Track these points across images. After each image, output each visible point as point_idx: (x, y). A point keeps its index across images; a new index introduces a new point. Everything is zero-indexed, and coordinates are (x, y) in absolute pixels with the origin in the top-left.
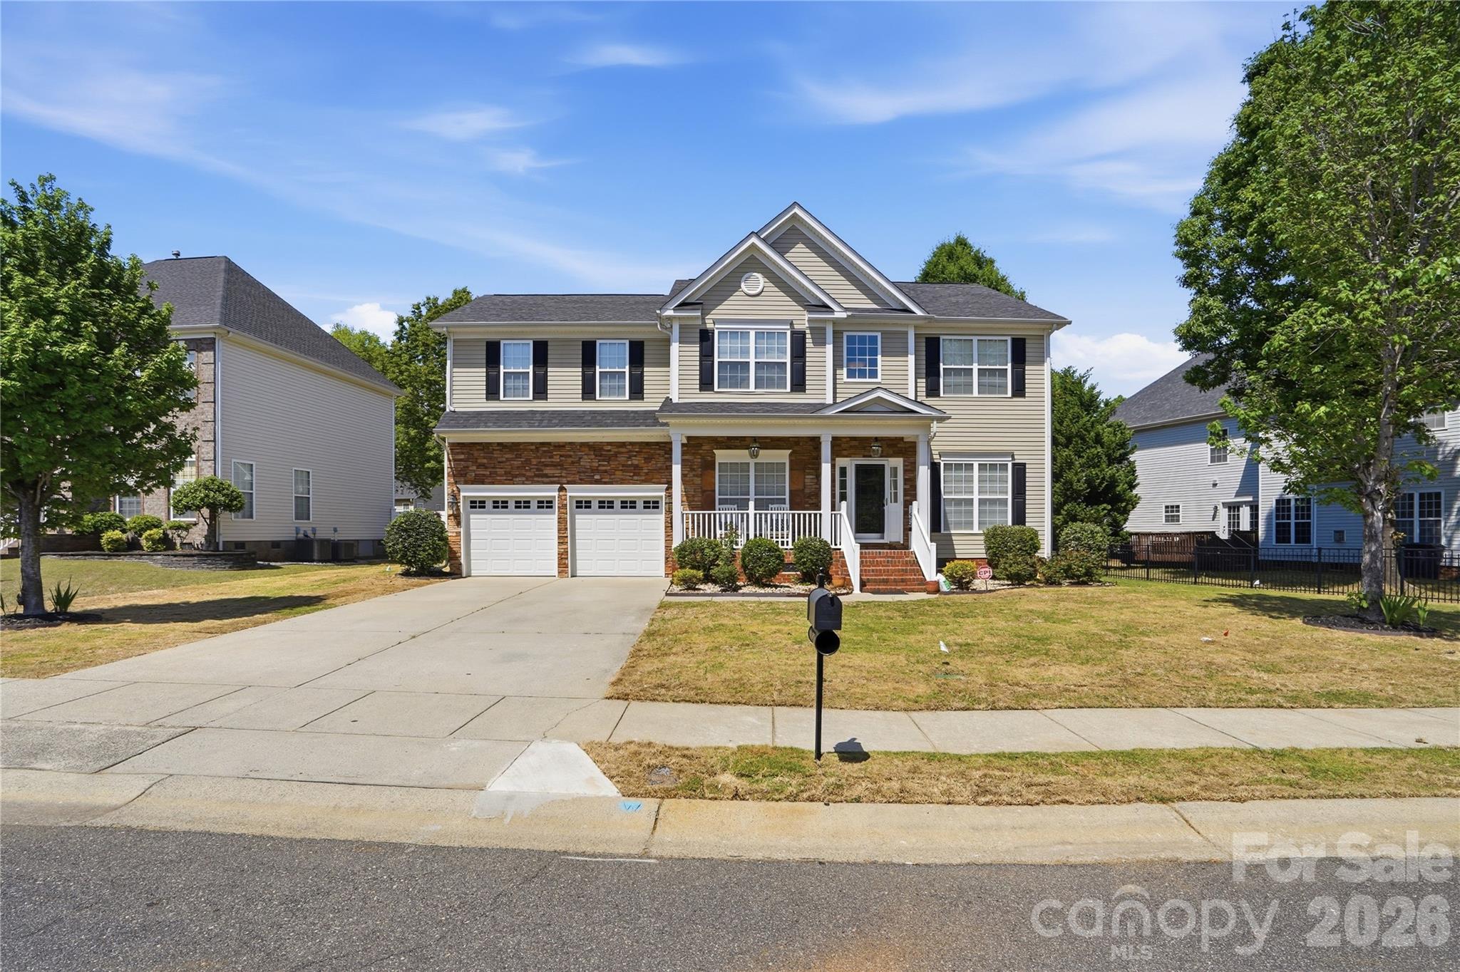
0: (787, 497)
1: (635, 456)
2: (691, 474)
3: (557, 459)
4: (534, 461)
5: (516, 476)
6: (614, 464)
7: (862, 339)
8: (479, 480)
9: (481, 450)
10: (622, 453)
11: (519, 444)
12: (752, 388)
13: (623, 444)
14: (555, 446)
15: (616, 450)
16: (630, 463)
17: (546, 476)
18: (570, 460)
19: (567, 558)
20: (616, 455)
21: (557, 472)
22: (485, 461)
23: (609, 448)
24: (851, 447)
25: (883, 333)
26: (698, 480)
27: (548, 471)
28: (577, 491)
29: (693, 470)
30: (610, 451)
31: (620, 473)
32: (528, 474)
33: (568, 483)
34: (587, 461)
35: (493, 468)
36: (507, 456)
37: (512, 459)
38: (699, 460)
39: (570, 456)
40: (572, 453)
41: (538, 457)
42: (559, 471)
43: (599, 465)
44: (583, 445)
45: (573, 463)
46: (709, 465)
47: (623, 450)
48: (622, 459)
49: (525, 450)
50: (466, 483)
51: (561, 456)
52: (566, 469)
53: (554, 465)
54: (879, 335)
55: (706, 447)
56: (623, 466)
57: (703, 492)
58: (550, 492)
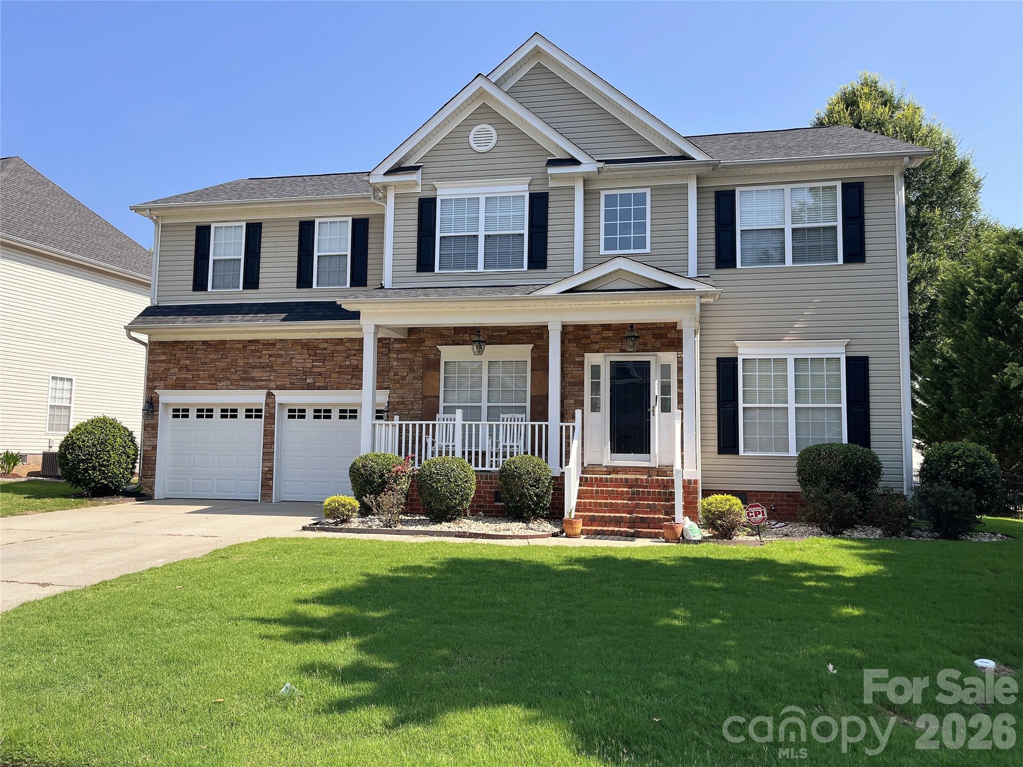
0: (528, 405)
1: (355, 355)
2: (411, 376)
3: (265, 360)
4: (241, 362)
5: (220, 380)
6: (329, 365)
7: (625, 199)
8: (180, 385)
9: (184, 350)
10: (340, 352)
11: (225, 342)
12: (481, 268)
13: (341, 341)
14: (264, 344)
15: (333, 348)
16: (347, 363)
17: (253, 379)
18: (280, 360)
19: (272, 479)
20: (332, 354)
21: (265, 375)
22: (188, 362)
23: (325, 345)
24: (604, 338)
25: (653, 188)
26: (418, 384)
27: (255, 374)
28: (286, 398)
29: (412, 370)
30: (325, 349)
31: (337, 376)
32: (234, 377)
33: (278, 388)
34: (301, 361)
35: (196, 370)
36: (212, 357)
37: (218, 360)
38: (421, 359)
39: (281, 356)
40: (282, 352)
41: (244, 358)
42: (268, 374)
43: (313, 367)
44: (296, 342)
45: (283, 364)
46: (433, 364)
47: (339, 348)
48: (339, 359)
49: (232, 349)
50: (166, 388)
51: (270, 356)
52: (275, 371)
53: (263, 367)
54: (648, 191)
55: (428, 343)
56: (340, 367)
57: (424, 398)
58: (257, 398)
